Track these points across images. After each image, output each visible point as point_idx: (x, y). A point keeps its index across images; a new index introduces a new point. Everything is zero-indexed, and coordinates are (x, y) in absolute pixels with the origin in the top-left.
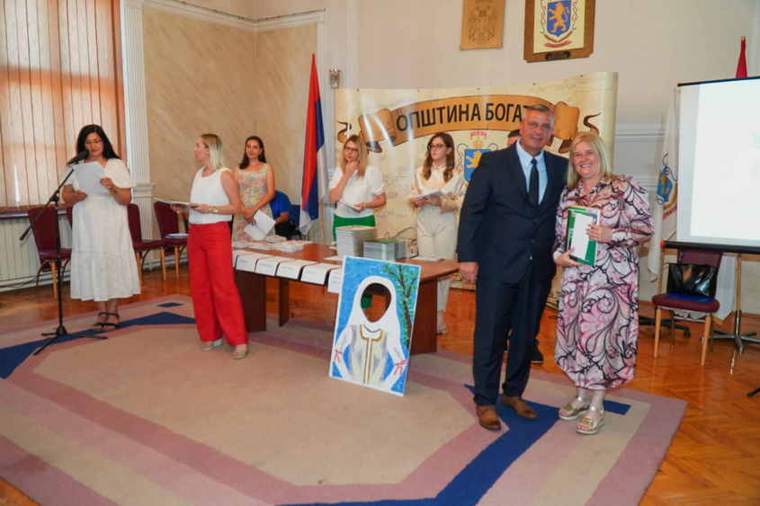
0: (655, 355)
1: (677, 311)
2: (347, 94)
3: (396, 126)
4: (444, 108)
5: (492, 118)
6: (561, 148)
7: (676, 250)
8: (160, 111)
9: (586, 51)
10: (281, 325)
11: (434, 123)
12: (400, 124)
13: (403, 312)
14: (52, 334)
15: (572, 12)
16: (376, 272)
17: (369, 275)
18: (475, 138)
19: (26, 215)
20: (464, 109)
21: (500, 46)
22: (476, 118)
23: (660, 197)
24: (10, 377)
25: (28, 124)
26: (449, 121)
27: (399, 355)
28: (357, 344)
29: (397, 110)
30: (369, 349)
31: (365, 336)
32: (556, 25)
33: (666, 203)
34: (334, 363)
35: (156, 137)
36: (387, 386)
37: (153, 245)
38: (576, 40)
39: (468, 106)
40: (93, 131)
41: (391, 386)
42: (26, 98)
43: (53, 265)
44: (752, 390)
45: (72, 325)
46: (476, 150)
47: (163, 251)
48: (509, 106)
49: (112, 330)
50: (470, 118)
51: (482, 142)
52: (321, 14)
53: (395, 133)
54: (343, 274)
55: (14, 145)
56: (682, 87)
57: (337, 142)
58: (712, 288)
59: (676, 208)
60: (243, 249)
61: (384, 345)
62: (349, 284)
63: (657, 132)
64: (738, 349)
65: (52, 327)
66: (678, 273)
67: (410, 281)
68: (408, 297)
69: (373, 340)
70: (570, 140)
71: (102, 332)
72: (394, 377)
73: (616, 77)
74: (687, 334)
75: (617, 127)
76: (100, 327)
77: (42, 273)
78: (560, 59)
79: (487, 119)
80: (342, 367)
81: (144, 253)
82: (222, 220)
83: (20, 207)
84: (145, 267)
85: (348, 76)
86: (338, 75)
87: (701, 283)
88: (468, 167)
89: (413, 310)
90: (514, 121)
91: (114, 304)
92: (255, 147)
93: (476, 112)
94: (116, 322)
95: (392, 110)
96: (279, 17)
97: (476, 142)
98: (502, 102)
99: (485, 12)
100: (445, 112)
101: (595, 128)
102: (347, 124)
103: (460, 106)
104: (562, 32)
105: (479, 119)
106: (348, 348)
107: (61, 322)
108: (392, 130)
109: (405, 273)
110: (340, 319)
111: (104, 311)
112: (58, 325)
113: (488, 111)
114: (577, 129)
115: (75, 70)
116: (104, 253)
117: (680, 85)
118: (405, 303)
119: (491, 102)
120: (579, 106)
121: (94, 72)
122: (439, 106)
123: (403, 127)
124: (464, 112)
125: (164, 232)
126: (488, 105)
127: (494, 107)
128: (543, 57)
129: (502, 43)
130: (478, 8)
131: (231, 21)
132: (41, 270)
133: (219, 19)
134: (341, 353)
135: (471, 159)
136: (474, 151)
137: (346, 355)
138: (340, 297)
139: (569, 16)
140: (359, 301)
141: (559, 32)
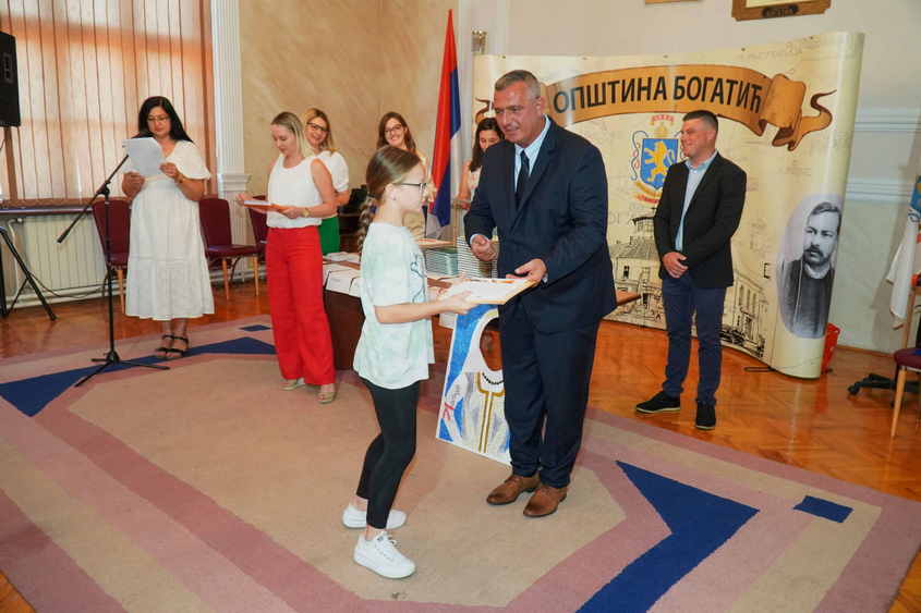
0: (893, 434)
2: (490, 64)
3: (552, 103)
4: (618, 82)
5: (682, 97)
6: (776, 138)
8: (258, 83)
9: (820, 4)
11: (604, 103)
12: (558, 101)
14: (103, 360)
18: (658, 123)
19: (91, 209)
20: (645, 83)
22: (660, 96)
23: (914, 212)
24: (37, 415)
25: (93, 96)
26: (624, 99)
28: (473, 397)
29: (554, 85)
30: (488, 406)
31: (483, 388)
34: (442, 421)
37: (244, 252)
39: (650, 79)
40: (157, 105)
42: (90, 63)
45: (125, 351)
46: (660, 140)
47: (256, 259)
48: (707, 79)
49: (175, 358)
50: (652, 97)
51: (665, 129)
55: (76, 122)
65: (101, 353)
69: (493, 394)
70: (790, 127)
71: (165, 359)
73: (861, 39)
75: (858, 113)
76: (162, 353)
78: (776, 16)
79: (676, 98)
80: (451, 425)
81: (234, 261)
83: (83, 199)
84: (234, 278)
85: (496, 40)
86: (484, 38)
88: (647, 162)
90: (712, 100)
91: (182, 325)
93: (661, 89)
95: (547, 84)
97: (658, 129)
98: (699, 76)
100: (618, 87)
101: (826, 111)
102: (488, 102)
103: (640, 80)
105: (665, 98)
106: (460, 403)
107: (112, 346)
110: (452, 363)
111: (168, 332)
112: (109, 350)
113: (677, 87)
114: (800, 111)
115: (151, 29)
116: (167, 261)
119: (682, 75)
120: (805, 82)
121: (175, 33)
122: (611, 80)
123: (561, 108)
124: (644, 89)
126: (678, 78)
127: (687, 80)
128: (760, 13)
132: (107, 277)
134: (451, 408)
135: (650, 151)
136: (655, 140)
137: (458, 412)
138: (454, 332)
140: (478, 340)
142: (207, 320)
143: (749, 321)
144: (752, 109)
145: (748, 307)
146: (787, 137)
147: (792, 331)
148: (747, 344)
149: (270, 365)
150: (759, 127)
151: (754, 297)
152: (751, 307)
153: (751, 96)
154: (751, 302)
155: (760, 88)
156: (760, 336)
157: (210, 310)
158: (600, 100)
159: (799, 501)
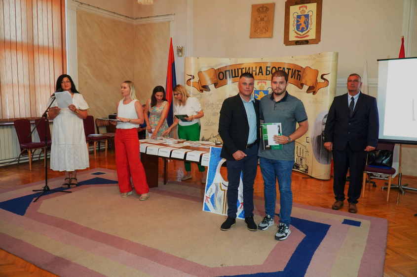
1: (374, 174)
2: (192, 60)
3: (218, 78)
4: (243, 68)
5: (269, 74)
6: (308, 90)
9: (317, 40)
11: (238, 76)
12: (220, 76)
15: (310, 21)
18: (260, 84)
19: (13, 123)
20: (254, 69)
21: (271, 37)
22: (260, 74)
24: (25, 215)
28: (218, 193)
29: (218, 69)
30: (225, 196)
31: (223, 189)
32: (301, 27)
34: (205, 204)
35: (82, 80)
38: (312, 35)
39: (256, 67)
41: (239, 215)
42: (14, 58)
43: (30, 152)
44: (416, 213)
45: (53, 184)
46: (261, 90)
48: (279, 68)
49: (73, 188)
50: (257, 74)
51: (263, 86)
52: (172, 16)
53: (217, 81)
54: (210, 156)
55: (7, 85)
56: (380, 61)
57: (187, 85)
58: (391, 162)
65: (40, 186)
66: (374, 155)
70: (313, 86)
72: (240, 211)
73: (337, 54)
74: (375, 186)
75: (338, 80)
76: (67, 186)
77: (21, 156)
78: (303, 44)
79: (267, 75)
80: (210, 205)
82: (135, 127)
83: (10, 119)
86: (182, 49)
87: (386, 158)
93: (261, 71)
94: (75, 182)
95: (215, 69)
96: (148, 17)
97: (260, 87)
98: (275, 66)
99: (263, 19)
100: (244, 70)
101: (327, 80)
102: (191, 76)
103: (252, 68)
104: (304, 31)
105: (262, 74)
106: (213, 196)
107: (46, 184)
108: (216, 79)
110: (208, 180)
111: (68, 177)
112: (44, 185)
113: (267, 70)
114: (317, 80)
115: (41, 43)
116: (73, 145)
117: (378, 60)
119: (268, 66)
120: (319, 70)
121: (51, 45)
122: (241, 67)
124: (254, 71)
126: (267, 67)
127: (271, 68)
128: (294, 43)
129: (272, 35)
130: (259, 17)
131: (122, 19)
132: (21, 154)
133: (116, 17)
134: (209, 198)
135: (258, 96)
136: (259, 91)
137: (212, 199)
138: (208, 168)
139: (308, 22)
140: (219, 170)
141: (302, 31)
143: (301, 159)
144: (297, 79)
145: (300, 154)
146: (312, 90)
147: (319, 162)
148: (301, 169)
149: (115, 188)
150: (301, 86)
151: (303, 150)
152: (302, 154)
153: (296, 74)
154: (302, 152)
155: (300, 71)
156: (306, 165)
158: (237, 75)
159: (343, 221)
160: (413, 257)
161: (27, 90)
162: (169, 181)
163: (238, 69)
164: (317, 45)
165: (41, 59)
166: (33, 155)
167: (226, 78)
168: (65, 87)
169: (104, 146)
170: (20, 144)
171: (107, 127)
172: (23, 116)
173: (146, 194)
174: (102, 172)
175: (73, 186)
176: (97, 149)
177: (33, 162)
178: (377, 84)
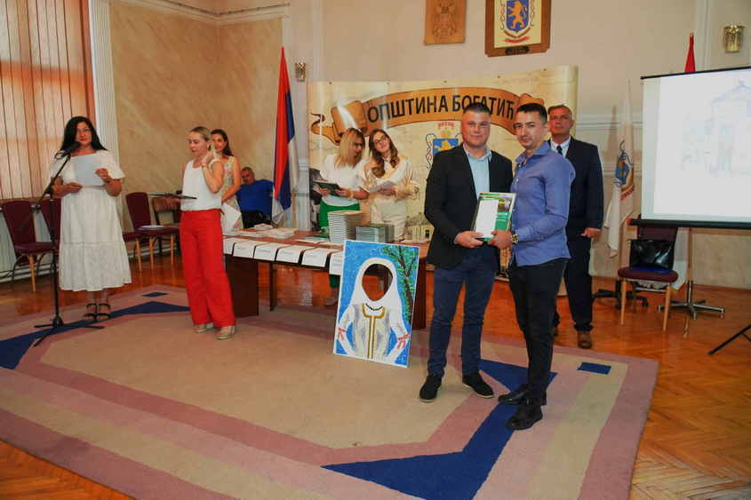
0: (622, 323)
1: (641, 282)
2: (320, 88)
3: (367, 117)
4: (413, 100)
5: (458, 110)
7: (636, 227)
8: (128, 104)
9: (544, 46)
10: (271, 310)
11: (403, 114)
12: (371, 116)
13: (404, 290)
14: (49, 325)
15: (530, 11)
16: (376, 254)
17: (369, 257)
18: (443, 128)
20: (432, 101)
21: (462, 41)
22: (443, 109)
23: (618, 180)
24: (17, 367)
26: (418, 112)
27: (401, 330)
28: (360, 321)
29: (368, 102)
30: (372, 326)
31: (368, 314)
32: (515, 22)
33: (624, 186)
34: (338, 341)
35: (124, 129)
36: (391, 359)
38: (534, 37)
39: (435, 98)
41: (395, 359)
43: (31, 259)
44: (712, 349)
45: (70, 315)
46: (444, 140)
47: (138, 243)
48: (475, 97)
50: (438, 110)
51: (449, 132)
52: (286, 8)
53: (366, 123)
54: (344, 257)
56: (646, 80)
57: (310, 132)
58: (670, 261)
59: (633, 189)
60: (235, 237)
61: (387, 321)
62: (351, 266)
63: (610, 121)
64: (692, 315)
65: (46, 319)
66: (640, 248)
67: (411, 261)
68: (408, 275)
69: (375, 317)
71: (95, 321)
72: (397, 352)
73: (576, 70)
74: (645, 304)
77: (17, 267)
78: (518, 53)
79: (454, 110)
80: (345, 344)
85: (314, 71)
86: (304, 68)
87: (661, 255)
89: (413, 287)
92: (219, 140)
93: (443, 104)
94: (107, 312)
95: (363, 101)
96: (242, 11)
97: (443, 132)
98: (468, 94)
99: (448, 9)
100: (414, 104)
102: (319, 115)
103: (428, 98)
104: (520, 29)
105: (447, 110)
106: (351, 326)
107: (57, 313)
108: (364, 121)
109: (405, 253)
112: (55, 316)
113: (454, 103)
115: (45, 63)
117: (642, 78)
118: (405, 281)
119: (457, 94)
120: (542, 99)
121: (64, 65)
122: (409, 98)
123: (373, 118)
124: (432, 104)
125: (137, 224)
126: (454, 97)
127: (462, 97)
128: (505, 52)
129: (464, 39)
130: (440, 6)
131: (195, 15)
132: (17, 264)
133: (183, 12)
134: (344, 331)
136: (441, 140)
137: (350, 333)
139: (527, 13)
140: (361, 282)
141: (517, 29)
142: (126, 289)
144: (508, 116)
153: (507, 108)
155: (512, 103)
157: (128, 280)
159: (579, 366)
160: (693, 423)
161: (23, 149)
162: (279, 304)
163: (403, 102)
164: (543, 54)
165: (47, 91)
166: (39, 266)
167: (382, 119)
168: (82, 140)
169: (170, 247)
170: (14, 244)
171: (173, 211)
172: (18, 195)
173: (230, 327)
174: (163, 292)
175: (102, 318)
176: (157, 252)
177: (38, 278)
178: (641, 123)
